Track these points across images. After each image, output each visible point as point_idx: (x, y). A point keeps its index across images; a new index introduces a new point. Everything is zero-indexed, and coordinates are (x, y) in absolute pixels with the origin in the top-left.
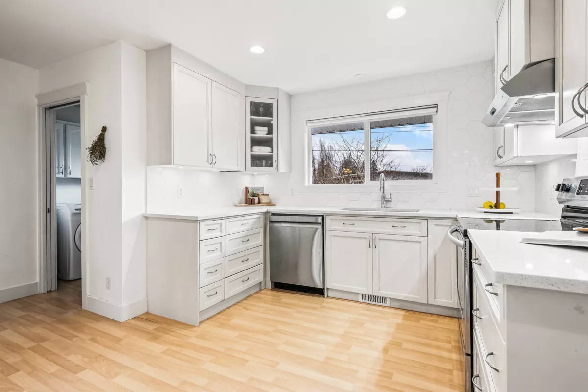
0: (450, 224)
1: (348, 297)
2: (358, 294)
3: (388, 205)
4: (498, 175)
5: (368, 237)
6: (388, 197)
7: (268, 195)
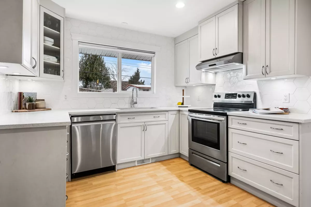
0: (176, 113)
1: (131, 165)
2: (135, 161)
3: (136, 105)
4: (183, 90)
5: (142, 125)
6: (135, 101)
7: (44, 100)
